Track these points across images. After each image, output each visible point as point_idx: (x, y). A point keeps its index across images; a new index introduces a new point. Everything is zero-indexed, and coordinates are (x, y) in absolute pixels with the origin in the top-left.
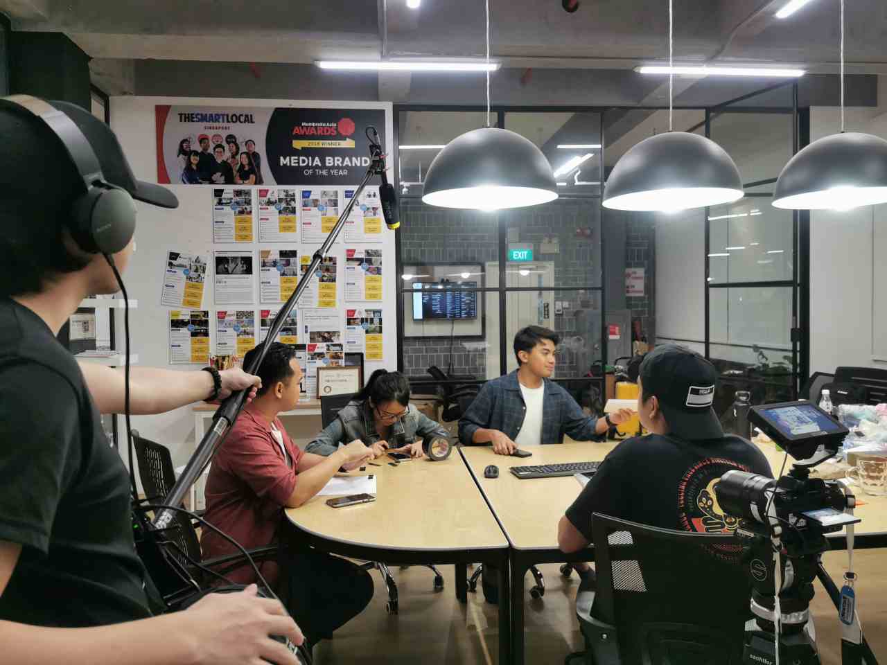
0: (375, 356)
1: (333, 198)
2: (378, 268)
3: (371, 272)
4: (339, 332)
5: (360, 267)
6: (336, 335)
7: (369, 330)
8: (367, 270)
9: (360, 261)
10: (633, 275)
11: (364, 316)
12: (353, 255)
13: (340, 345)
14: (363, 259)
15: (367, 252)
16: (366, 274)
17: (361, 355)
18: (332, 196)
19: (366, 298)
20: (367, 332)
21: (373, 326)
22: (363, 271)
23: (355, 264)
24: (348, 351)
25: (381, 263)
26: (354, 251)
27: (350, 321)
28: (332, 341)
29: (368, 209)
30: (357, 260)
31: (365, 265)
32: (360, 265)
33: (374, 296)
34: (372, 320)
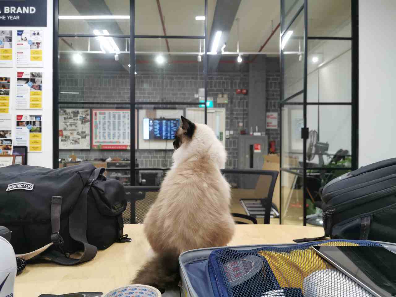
0: (35, 149)
1: (9, 36)
2: (39, 85)
3: (34, 88)
4: (11, 131)
5: (27, 84)
6: (9, 132)
7: (32, 130)
8: (32, 87)
9: (27, 80)
10: (271, 117)
11: (29, 119)
12: (21, 76)
13: (11, 140)
14: (29, 79)
15: (32, 74)
16: (31, 90)
17: (25, 148)
18: (8, 34)
19: (30, 107)
20: (31, 131)
21: (35, 127)
22: (29, 88)
23: (23, 83)
24: (16, 145)
25: (41, 82)
26: (22, 73)
27: (19, 123)
28: (6, 138)
29: (33, 43)
30: (25, 79)
31: (30, 83)
32: (27, 83)
33: (36, 106)
34: (34, 123)
